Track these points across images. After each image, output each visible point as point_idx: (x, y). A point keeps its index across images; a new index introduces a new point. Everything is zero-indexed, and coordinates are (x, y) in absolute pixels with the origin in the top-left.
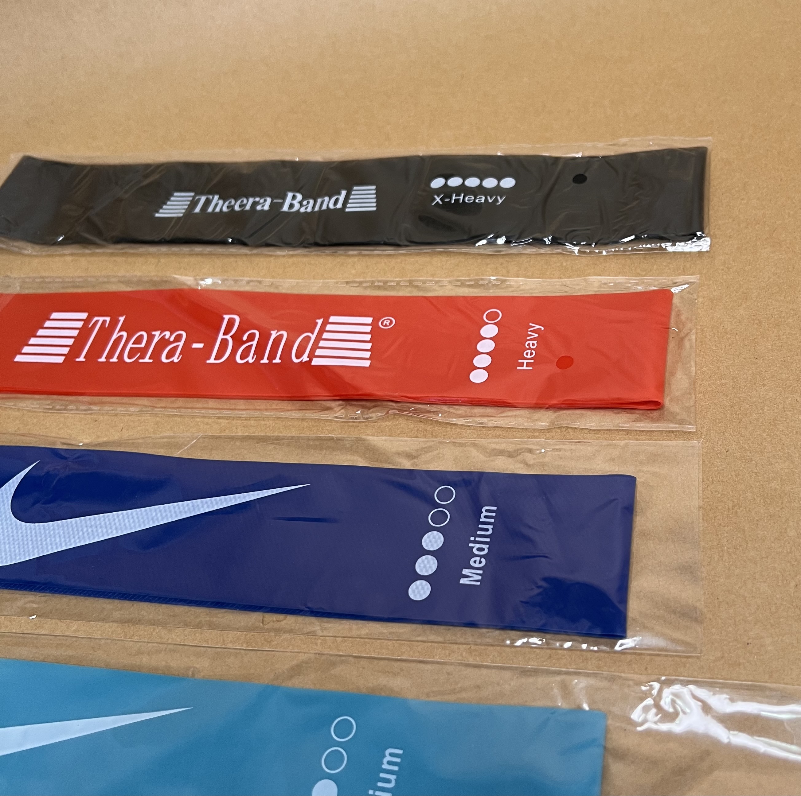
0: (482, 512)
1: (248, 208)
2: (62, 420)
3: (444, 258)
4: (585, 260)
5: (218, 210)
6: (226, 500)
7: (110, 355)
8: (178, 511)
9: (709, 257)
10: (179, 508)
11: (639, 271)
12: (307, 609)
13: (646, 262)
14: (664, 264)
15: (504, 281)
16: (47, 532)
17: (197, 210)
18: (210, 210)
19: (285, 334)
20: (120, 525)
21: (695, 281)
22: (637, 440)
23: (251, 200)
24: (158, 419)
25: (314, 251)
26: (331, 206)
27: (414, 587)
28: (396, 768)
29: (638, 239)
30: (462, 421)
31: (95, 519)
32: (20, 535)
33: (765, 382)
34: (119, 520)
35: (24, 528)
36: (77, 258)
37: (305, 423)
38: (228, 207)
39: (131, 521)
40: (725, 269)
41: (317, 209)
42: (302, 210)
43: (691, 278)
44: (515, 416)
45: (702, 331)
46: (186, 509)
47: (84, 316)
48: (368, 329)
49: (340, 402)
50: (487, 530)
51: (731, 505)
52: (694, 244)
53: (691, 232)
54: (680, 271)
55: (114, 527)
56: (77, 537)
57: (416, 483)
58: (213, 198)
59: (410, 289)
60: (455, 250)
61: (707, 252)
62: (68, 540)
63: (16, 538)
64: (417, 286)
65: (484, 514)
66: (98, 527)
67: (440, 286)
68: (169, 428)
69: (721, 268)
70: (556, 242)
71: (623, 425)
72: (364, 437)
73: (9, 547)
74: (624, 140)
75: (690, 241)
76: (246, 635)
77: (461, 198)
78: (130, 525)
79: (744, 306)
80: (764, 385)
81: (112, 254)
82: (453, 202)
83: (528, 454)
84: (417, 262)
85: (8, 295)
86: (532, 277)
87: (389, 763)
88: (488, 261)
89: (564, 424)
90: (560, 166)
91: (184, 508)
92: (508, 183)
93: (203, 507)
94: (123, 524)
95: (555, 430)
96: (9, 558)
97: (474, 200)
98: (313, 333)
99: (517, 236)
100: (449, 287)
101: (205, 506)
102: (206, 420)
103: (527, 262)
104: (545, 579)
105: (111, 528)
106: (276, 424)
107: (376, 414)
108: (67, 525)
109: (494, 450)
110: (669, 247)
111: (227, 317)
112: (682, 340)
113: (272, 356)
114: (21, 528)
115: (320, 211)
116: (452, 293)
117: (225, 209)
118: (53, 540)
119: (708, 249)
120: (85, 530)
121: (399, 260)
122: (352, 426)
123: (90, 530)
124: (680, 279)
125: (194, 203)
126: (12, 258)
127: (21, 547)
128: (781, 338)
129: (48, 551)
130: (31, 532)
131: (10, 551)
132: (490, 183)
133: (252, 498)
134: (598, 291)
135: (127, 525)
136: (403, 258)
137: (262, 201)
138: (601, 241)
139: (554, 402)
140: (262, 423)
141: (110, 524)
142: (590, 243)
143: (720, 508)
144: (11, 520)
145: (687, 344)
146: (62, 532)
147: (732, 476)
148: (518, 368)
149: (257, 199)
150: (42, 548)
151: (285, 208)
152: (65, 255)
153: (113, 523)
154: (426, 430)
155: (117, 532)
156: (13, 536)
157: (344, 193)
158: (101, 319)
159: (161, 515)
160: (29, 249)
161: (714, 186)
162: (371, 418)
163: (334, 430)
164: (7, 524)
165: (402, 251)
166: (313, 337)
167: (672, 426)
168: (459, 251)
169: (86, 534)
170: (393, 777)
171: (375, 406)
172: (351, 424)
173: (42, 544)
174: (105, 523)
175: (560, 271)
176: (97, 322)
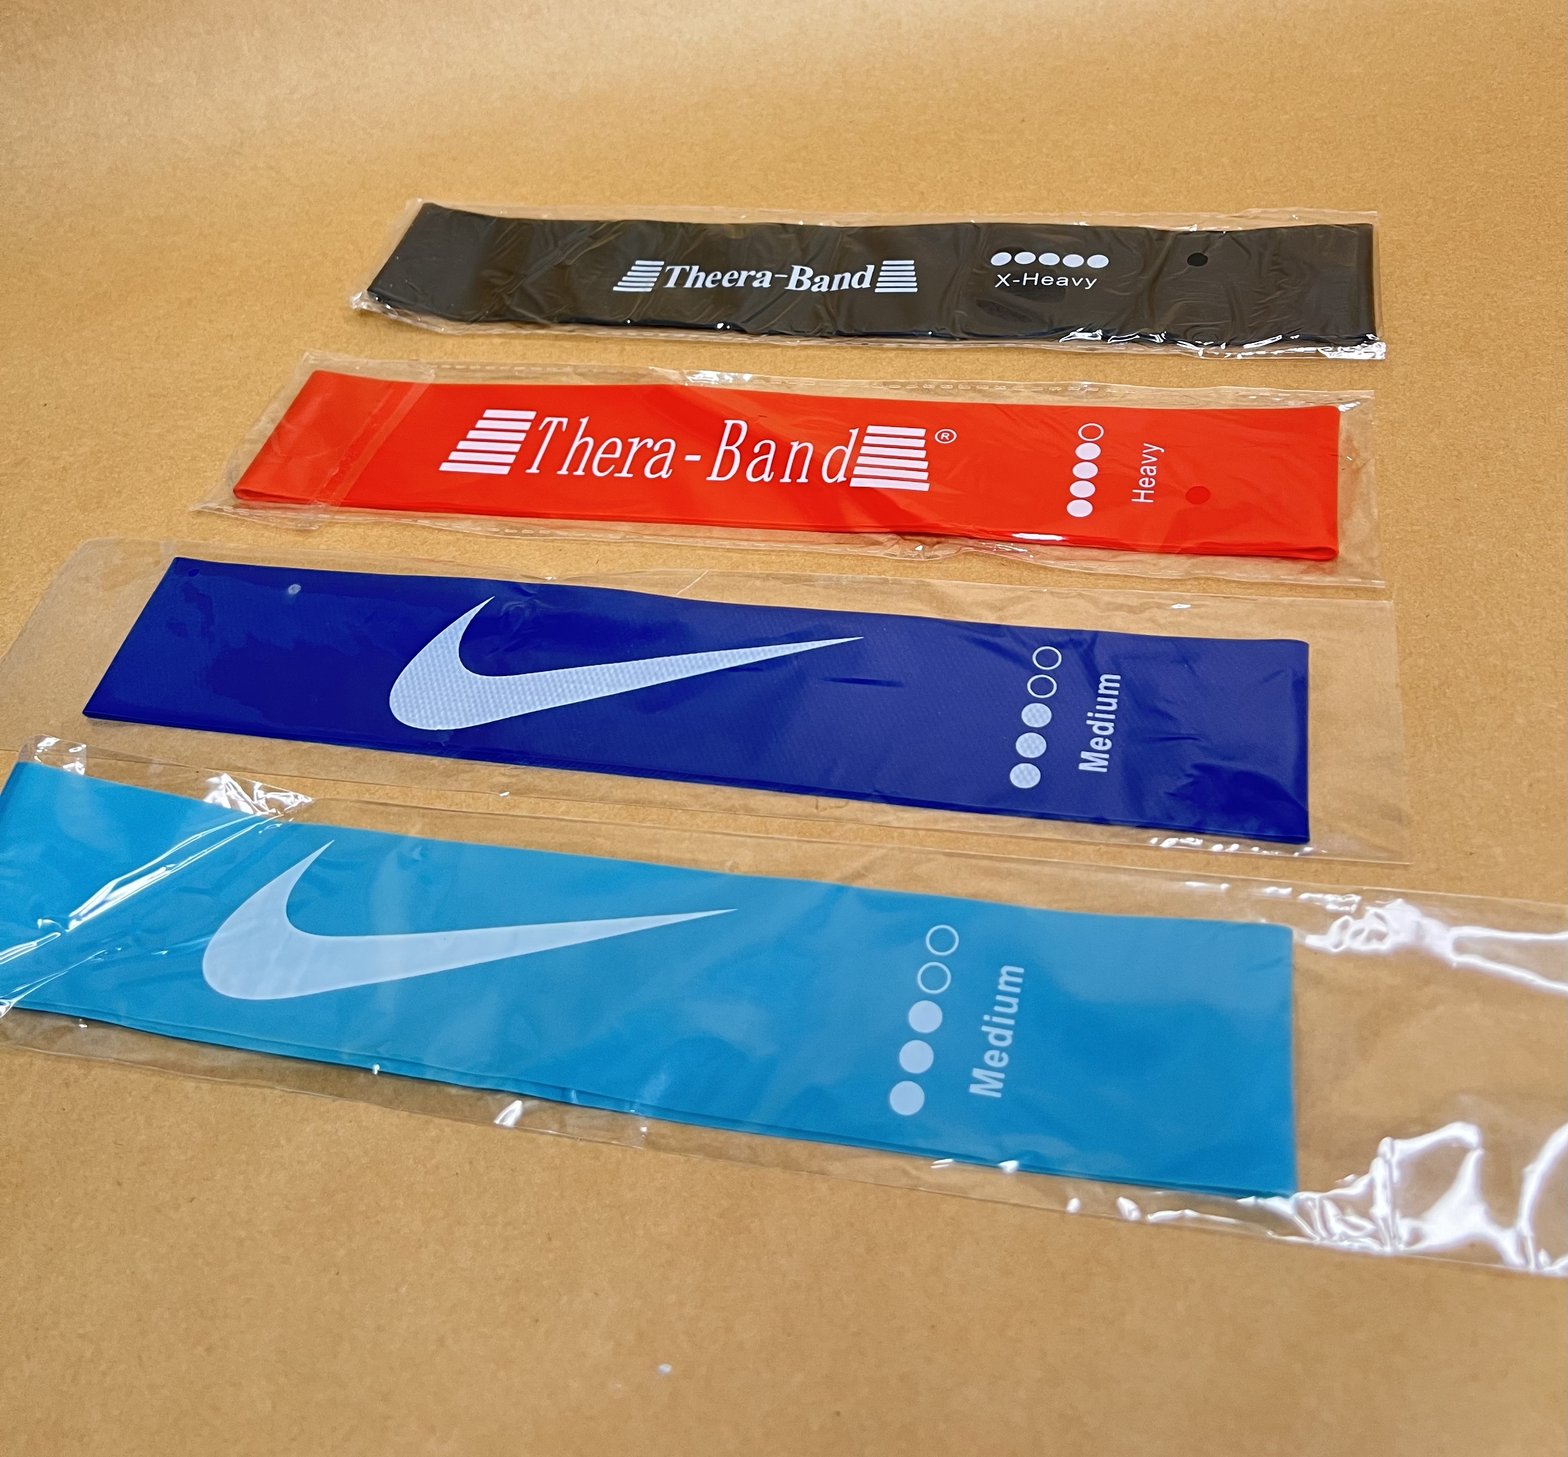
0: (1101, 682)
1: (741, 283)
2: (514, 547)
3: (1015, 356)
4: (1212, 365)
5: (699, 285)
6: (752, 653)
7: (574, 466)
8: (689, 666)
9: (1384, 368)
10: (690, 662)
11: (1288, 381)
12: (877, 794)
13: (1298, 371)
14: (1324, 374)
15: (1102, 388)
16: (513, 687)
17: (671, 284)
18: (688, 284)
19: (810, 447)
20: (612, 680)
21: (1369, 397)
22: (1304, 597)
23: (744, 274)
24: (645, 550)
25: (836, 342)
26: (855, 285)
27: (1018, 772)
28: (1017, 990)
29: (1286, 341)
30: (1061, 565)
31: (577, 673)
32: (476, 691)
33: (1473, 531)
34: (610, 675)
35: (480, 682)
36: (508, 340)
37: (844, 561)
38: (713, 282)
39: (627, 676)
40: (1407, 384)
41: (835, 288)
42: (815, 289)
43: (1362, 394)
44: (1133, 561)
45: (1382, 462)
46: (700, 663)
47: (531, 415)
48: (922, 443)
49: (890, 536)
50: (1110, 704)
51: (1437, 683)
52: (1364, 350)
53: (1359, 334)
54: (1345, 385)
55: (604, 684)
56: (555, 694)
57: (1005, 642)
58: (691, 269)
59: (971, 394)
60: (1031, 346)
61: (1381, 361)
62: (543, 698)
63: (471, 695)
64: (980, 391)
65: (1103, 684)
66: (583, 683)
67: (1014, 392)
68: (661, 561)
69: (1401, 382)
70: (1171, 340)
71: (1286, 577)
72: (927, 580)
73: (463, 706)
74: (1254, 211)
75: (1359, 346)
76: (795, 823)
77: (1036, 279)
78: (626, 681)
79: (1437, 431)
80: (1470, 534)
81: (556, 337)
82: (1024, 283)
83: (1156, 610)
84: (978, 360)
85: (420, 385)
86: (1140, 383)
87: (1008, 983)
88: (1076, 361)
89: (1201, 572)
90: (1169, 241)
91: (697, 663)
92: (1099, 261)
93: (722, 661)
94: (615, 680)
95: (1190, 582)
96: (463, 719)
97: (1055, 282)
98: (847, 447)
99: (1116, 331)
100: (1026, 393)
101: (725, 660)
102: (712, 553)
103: (1131, 364)
104: (1197, 767)
105: (600, 684)
106: (805, 560)
107: (941, 552)
108: (540, 680)
109: (1109, 604)
110: (1328, 353)
111: (729, 423)
112: (1357, 471)
113: (796, 474)
114: (476, 682)
115: (840, 291)
116: (1031, 402)
117: (709, 285)
118: (523, 697)
119: (1383, 357)
120: (565, 686)
121: (952, 358)
122: (909, 567)
123: (572, 686)
124: (1346, 394)
125: (665, 276)
126: (416, 337)
127: (479, 706)
128: (1490, 474)
129: (517, 711)
130: (490, 688)
131: (464, 710)
132: (1073, 261)
133: (787, 652)
134: (1234, 405)
135: (622, 681)
136: (958, 354)
137: (759, 275)
138: (1234, 341)
139: (1188, 544)
140: (787, 559)
141: (599, 679)
142: (1219, 342)
143: (1422, 686)
144: (460, 672)
145: (1364, 477)
146: (533, 689)
147: (1436, 647)
148: (1133, 500)
149: (753, 273)
150: (509, 707)
151: (792, 286)
152: (490, 335)
153: (602, 679)
154: (1011, 576)
155: (609, 690)
156: (466, 692)
157: (871, 268)
158: (555, 421)
159: (667, 670)
160: (443, 327)
161: (1384, 275)
162: (937, 556)
163: (884, 571)
164: (456, 676)
165: (958, 345)
166: (848, 451)
167: (1353, 580)
168: (1037, 347)
169: (567, 691)
170: (1014, 1001)
171: (938, 543)
172: (908, 564)
173: (507, 702)
174: (592, 678)
175: (1179, 377)
176: (550, 423)
